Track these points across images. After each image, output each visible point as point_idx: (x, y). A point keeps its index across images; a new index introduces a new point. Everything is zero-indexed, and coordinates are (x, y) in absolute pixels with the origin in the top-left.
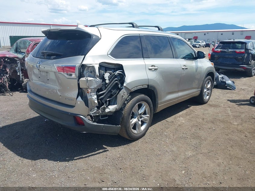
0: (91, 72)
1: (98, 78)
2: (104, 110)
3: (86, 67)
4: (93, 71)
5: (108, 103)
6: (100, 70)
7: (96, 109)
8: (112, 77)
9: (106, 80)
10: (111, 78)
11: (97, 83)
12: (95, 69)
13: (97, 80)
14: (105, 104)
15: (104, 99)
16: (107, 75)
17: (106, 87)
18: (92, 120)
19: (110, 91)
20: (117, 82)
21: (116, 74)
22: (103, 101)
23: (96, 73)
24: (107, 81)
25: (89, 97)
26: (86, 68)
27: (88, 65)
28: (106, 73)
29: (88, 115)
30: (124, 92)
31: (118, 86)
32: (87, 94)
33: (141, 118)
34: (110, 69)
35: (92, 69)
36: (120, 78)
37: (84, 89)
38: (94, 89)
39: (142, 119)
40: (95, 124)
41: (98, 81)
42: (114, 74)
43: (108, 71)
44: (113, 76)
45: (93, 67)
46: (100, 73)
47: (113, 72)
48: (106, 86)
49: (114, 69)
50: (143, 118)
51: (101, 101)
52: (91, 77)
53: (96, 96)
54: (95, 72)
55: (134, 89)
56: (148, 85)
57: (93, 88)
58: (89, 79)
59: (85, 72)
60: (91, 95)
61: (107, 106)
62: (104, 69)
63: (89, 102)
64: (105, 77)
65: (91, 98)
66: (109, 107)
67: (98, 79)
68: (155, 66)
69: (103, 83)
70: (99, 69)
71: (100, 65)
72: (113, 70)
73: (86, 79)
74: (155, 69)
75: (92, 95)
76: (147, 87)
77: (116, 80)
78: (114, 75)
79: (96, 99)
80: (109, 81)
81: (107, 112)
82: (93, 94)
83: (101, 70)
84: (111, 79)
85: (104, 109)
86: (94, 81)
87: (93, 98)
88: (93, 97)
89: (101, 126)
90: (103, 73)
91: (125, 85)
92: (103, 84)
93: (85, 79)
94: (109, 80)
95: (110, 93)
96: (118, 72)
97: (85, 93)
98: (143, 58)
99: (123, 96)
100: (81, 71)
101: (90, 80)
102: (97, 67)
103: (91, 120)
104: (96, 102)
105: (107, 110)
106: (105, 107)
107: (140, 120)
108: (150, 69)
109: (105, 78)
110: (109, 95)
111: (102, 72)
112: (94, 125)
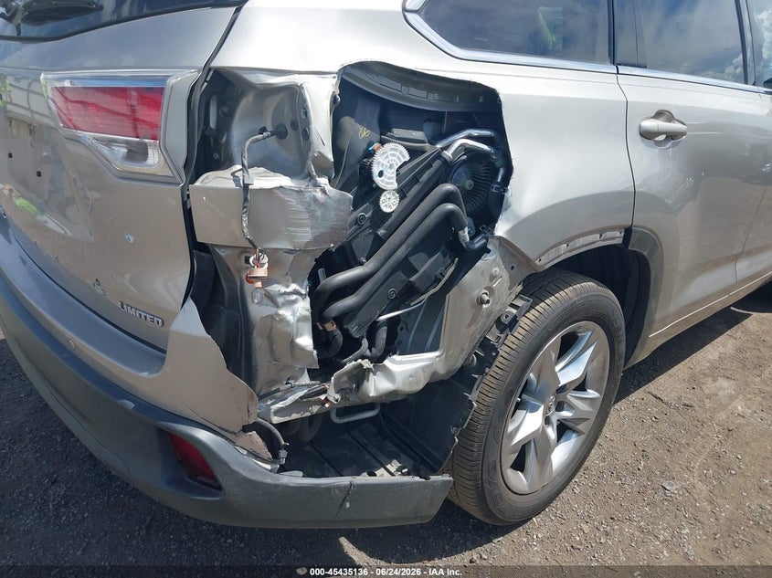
0: (280, 133)
1: (323, 181)
2: (359, 385)
3: (243, 94)
4: (294, 125)
5: (382, 334)
6: (347, 121)
7: (305, 379)
8: (425, 177)
9: (380, 191)
10: (415, 180)
11: (312, 214)
12: (306, 113)
13: (319, 195)
14: (365, 343)
15: (363, 316)
16: (389, 161)
17: (379, 242)
18: (276, 456)
19: (406, 266)
20: (450, 206)
21: (449, 154)
22: (353, 329)
23: (314, 137)
24: (389, 203)
25: (258, 310)
26: (245, 103)
27: (253, 78)
28: (382, 143)
29: (246, 429)
30: (493, 278)
31: (456, 236)
32: (247, 286)
33: (560, 407)
34: (412, 116)
35: (287, 110)
36: (468, 184)
37: (222, 253)
38: (291, 257)
39: (566, 414)
40: (295, 479)
41: (322, 205)
42: (439, 156)
43: (398, 132)
44: (429, 166)
45: (294, 96)
46: (345, 144)
47: (433, 141)
48: (381, 232)
49: (436, 117)
50: (571, 407)
51: (340, 327)
52: (274, 166)
53: (303, 306)
54: (306, 135)
55: (552, 254)
56: (628, 232)
57: (290, 252)
58: (263, 180)
59: (237, 131)
60: (271, 298)
61: (378, 360)
62: (375, 112)
63: (259, 341)
64: (376, 170)
65: (272, 317)
66: (386, 362)
67: (328, 188)
68: (671, 118)
69: (359, 213)
70: (340, 109)
71: (344, 85)
72: (429, 127)
73: (236, 179)
74: (672, 136)
75: (280, 300)
76: (619, 241)
77: (448, 197)
78: (437, 164)
79: (308, 327)
80: (402, 198)
81: (372, 394)
82: (283, 289)
83: (352, 116)
84: (416, 189)
85: (360, 376)
86: (293, 201)
87: (283, 320)
88: (281, 312)
89: (329, 489)
90: (364, 146)
91: (501, 229)
92: (357, 222)
93: (231, 185)
94: (402, 192)
95: (403, 277)
96: (461, 140)
97: (231, 280)
98: (613, 62)
99: (481, 302)
100: (213, 124)
101: (270, 191)
102: (320, 97)
103: (268, 455)
104: (306, 341)
105: (377, 385)
106: (366, 364)
107: (554, 420)
108: (647, 135)
109: (377, 179)
110: (392, 291)
111: (360, 133)
112: (287, 487)
